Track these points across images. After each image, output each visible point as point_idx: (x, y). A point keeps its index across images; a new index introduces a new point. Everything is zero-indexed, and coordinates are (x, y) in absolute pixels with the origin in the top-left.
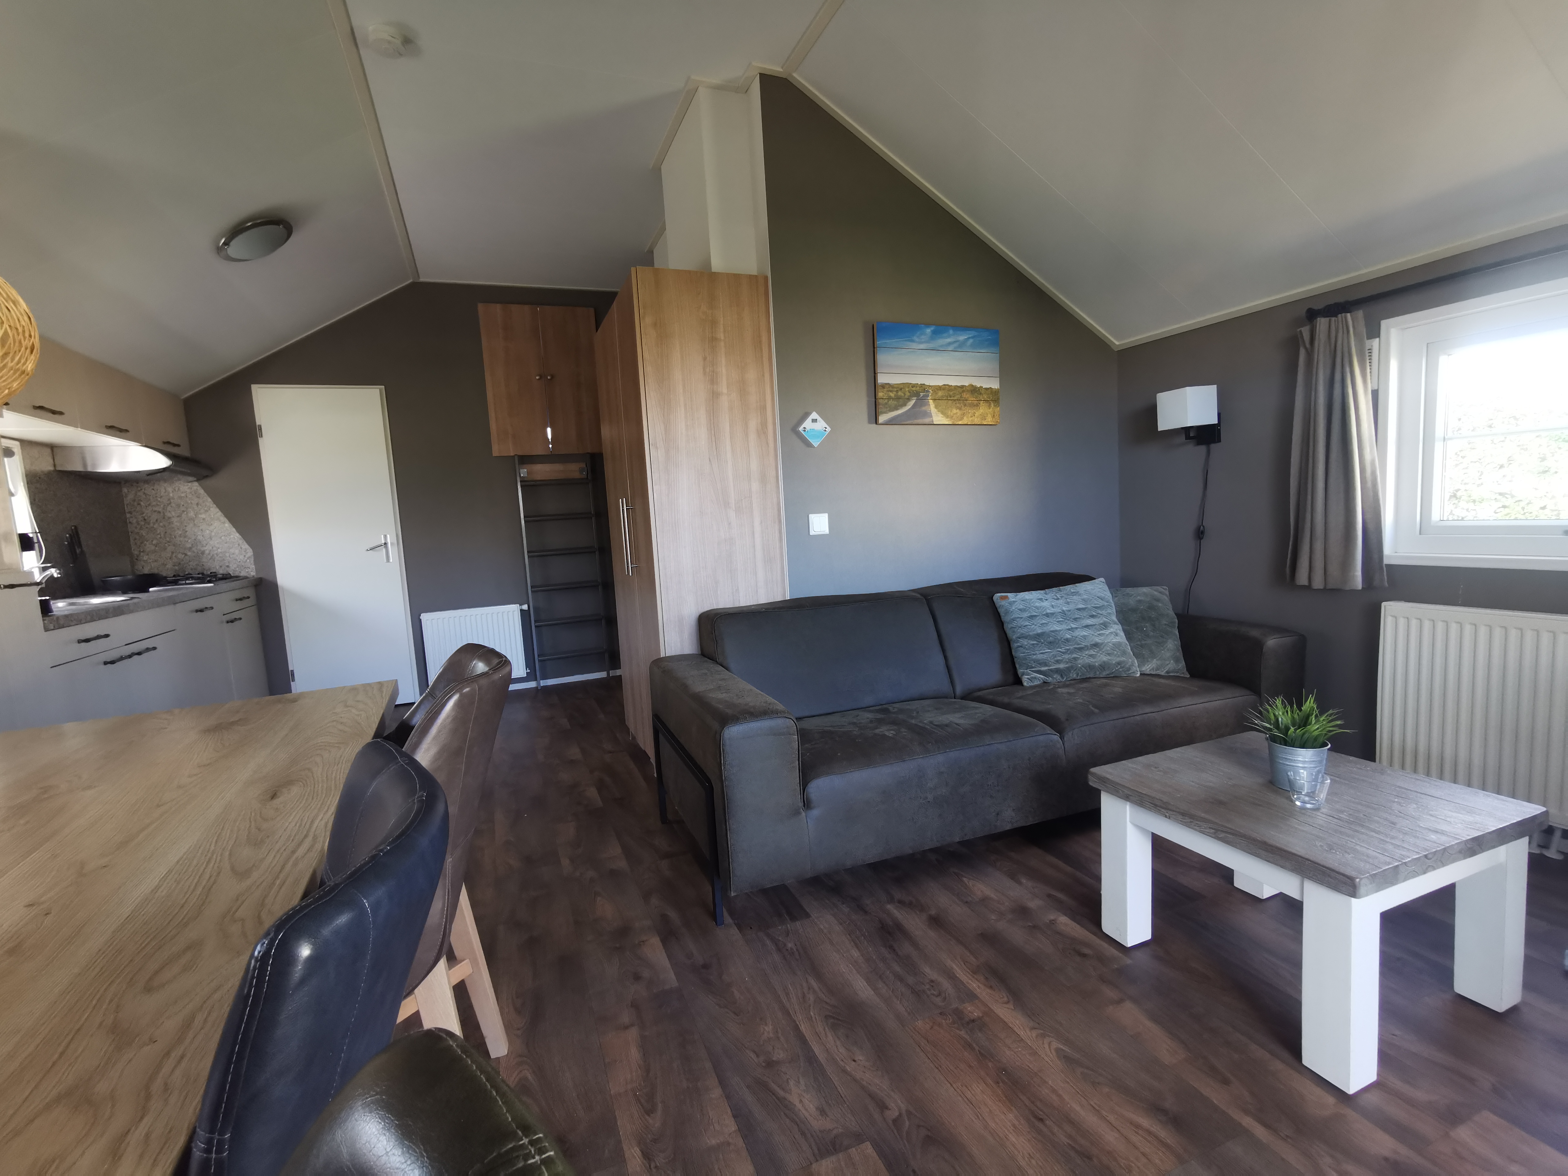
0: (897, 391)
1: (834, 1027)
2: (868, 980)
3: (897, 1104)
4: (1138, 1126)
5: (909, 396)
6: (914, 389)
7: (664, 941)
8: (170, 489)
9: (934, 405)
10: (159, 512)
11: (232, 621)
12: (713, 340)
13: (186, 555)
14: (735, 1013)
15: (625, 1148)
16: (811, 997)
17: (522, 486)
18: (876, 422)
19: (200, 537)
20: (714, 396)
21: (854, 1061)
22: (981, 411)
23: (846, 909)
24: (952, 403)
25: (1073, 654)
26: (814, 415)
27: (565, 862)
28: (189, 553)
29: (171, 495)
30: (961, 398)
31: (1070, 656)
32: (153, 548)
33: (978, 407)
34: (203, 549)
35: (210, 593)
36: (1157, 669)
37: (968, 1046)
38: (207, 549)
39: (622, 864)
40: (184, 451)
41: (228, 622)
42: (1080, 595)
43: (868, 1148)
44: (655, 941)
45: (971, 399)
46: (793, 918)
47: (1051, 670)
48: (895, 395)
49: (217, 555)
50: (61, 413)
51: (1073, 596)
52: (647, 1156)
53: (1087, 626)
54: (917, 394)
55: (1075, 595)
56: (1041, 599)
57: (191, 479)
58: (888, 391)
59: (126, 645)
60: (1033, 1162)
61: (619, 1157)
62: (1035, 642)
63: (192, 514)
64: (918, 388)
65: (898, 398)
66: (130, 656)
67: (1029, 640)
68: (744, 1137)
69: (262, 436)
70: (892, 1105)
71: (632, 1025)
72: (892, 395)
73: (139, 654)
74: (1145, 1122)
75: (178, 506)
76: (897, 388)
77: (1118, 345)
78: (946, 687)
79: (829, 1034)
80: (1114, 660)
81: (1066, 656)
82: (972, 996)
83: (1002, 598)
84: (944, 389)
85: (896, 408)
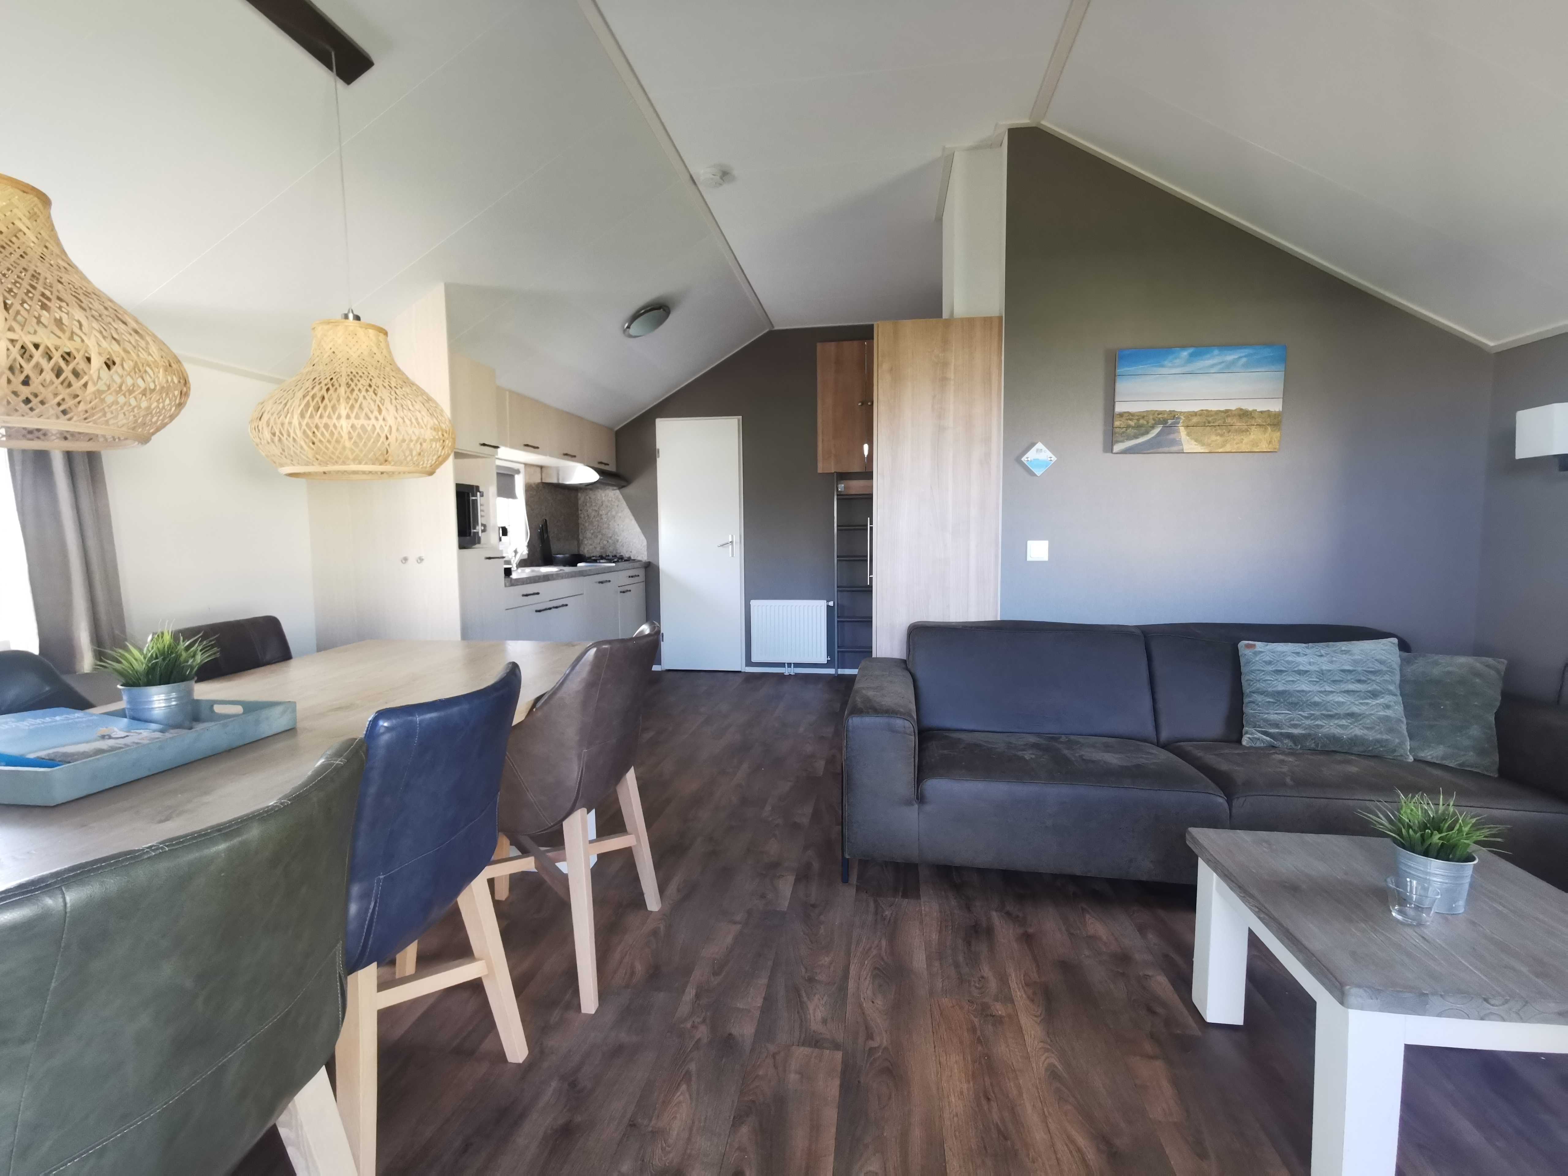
0: (1138, 420)
1: (874, 977)
2: (929, 958)
3: (882, 1039)
4: (1072, 1141)
5: (1153, 424)
6: (1160, 416)
7: (797, 881)
8: (603, 495)
9: (1185, 433)
10: (596, 511)
11: (624, 592)
12: (944, 380)
13: (608, 542)
14: (811, 941)
15: (688, 987)
16: (874, 952)
17: (838, 499)
18: (1112, 452)
19: (616, 530)
20: (941, 429)
21: (873, 1002)
22: (1252, 436)
23: (954, 903)
24: (1211, 430)
25: (1317, 720)
26: (1039, 445)
27: (768, 808)
28: (610, 541)
29: (604, 499)
30: (1224, 423)
31: (1312, 722)
32: (590, 535)
33: (1248, 433)
34: (618, 538)
35: (610, 570)
36: (1443, 758)
37: (973, 1030)
38: (620, 538)
39: (805, 821)
40: (612, 468)
41: (621, 592)
42: (1351, 655)
43: (839, 1055)
44: (791, 879)
45: (1239, 424)
46: (905, 895)
47: (1281, 734)
48: (1135, 424)
49: (625, 543)
50: (538, 448)
51: (1342, 654)
52: (697, 996)
53: (1348, 692)
54: (1164, 422)
55: (1345, 654)
56: (1298, 653)
57: (615, 488)
58: (1127, 420)
59: (550, 601)
60: (955, 1119)
61: (682, 990)
62: (1271, 700)
63: (614, 513)
64: (1166, 416)
65: (1138, 427)
66: (550, 609)
67: (1265, 696)
68: (762, 1012)
69: (659, 457)
70: (878, 1039)
71: (740, 923)
72: (1132, 423)
73: (557, 607)
74: (1082, 1141)
75: (607, 507)
76: (1138, 416)
77: (1493, 347)
78: (1149, 729)
79: (868, 979)
80: (1371, 735)
81: (1308, 722)
82: (1009, 999)
83: (1248, 646)
84: (1200, 415)
85: (1136, 437)
